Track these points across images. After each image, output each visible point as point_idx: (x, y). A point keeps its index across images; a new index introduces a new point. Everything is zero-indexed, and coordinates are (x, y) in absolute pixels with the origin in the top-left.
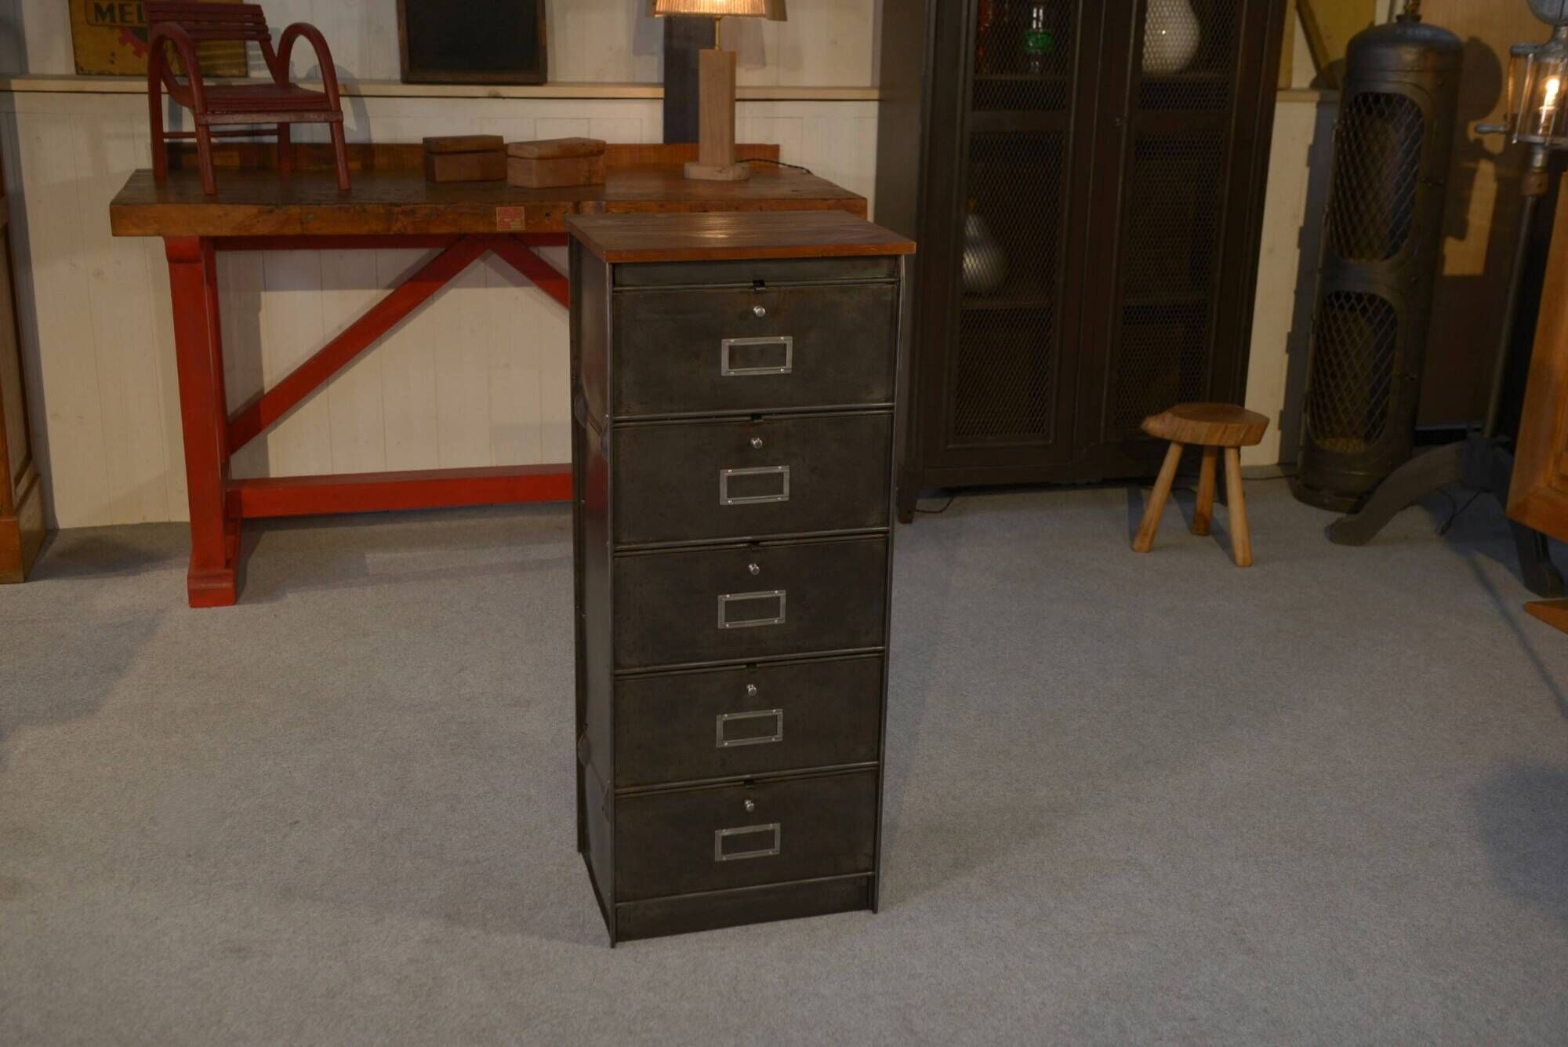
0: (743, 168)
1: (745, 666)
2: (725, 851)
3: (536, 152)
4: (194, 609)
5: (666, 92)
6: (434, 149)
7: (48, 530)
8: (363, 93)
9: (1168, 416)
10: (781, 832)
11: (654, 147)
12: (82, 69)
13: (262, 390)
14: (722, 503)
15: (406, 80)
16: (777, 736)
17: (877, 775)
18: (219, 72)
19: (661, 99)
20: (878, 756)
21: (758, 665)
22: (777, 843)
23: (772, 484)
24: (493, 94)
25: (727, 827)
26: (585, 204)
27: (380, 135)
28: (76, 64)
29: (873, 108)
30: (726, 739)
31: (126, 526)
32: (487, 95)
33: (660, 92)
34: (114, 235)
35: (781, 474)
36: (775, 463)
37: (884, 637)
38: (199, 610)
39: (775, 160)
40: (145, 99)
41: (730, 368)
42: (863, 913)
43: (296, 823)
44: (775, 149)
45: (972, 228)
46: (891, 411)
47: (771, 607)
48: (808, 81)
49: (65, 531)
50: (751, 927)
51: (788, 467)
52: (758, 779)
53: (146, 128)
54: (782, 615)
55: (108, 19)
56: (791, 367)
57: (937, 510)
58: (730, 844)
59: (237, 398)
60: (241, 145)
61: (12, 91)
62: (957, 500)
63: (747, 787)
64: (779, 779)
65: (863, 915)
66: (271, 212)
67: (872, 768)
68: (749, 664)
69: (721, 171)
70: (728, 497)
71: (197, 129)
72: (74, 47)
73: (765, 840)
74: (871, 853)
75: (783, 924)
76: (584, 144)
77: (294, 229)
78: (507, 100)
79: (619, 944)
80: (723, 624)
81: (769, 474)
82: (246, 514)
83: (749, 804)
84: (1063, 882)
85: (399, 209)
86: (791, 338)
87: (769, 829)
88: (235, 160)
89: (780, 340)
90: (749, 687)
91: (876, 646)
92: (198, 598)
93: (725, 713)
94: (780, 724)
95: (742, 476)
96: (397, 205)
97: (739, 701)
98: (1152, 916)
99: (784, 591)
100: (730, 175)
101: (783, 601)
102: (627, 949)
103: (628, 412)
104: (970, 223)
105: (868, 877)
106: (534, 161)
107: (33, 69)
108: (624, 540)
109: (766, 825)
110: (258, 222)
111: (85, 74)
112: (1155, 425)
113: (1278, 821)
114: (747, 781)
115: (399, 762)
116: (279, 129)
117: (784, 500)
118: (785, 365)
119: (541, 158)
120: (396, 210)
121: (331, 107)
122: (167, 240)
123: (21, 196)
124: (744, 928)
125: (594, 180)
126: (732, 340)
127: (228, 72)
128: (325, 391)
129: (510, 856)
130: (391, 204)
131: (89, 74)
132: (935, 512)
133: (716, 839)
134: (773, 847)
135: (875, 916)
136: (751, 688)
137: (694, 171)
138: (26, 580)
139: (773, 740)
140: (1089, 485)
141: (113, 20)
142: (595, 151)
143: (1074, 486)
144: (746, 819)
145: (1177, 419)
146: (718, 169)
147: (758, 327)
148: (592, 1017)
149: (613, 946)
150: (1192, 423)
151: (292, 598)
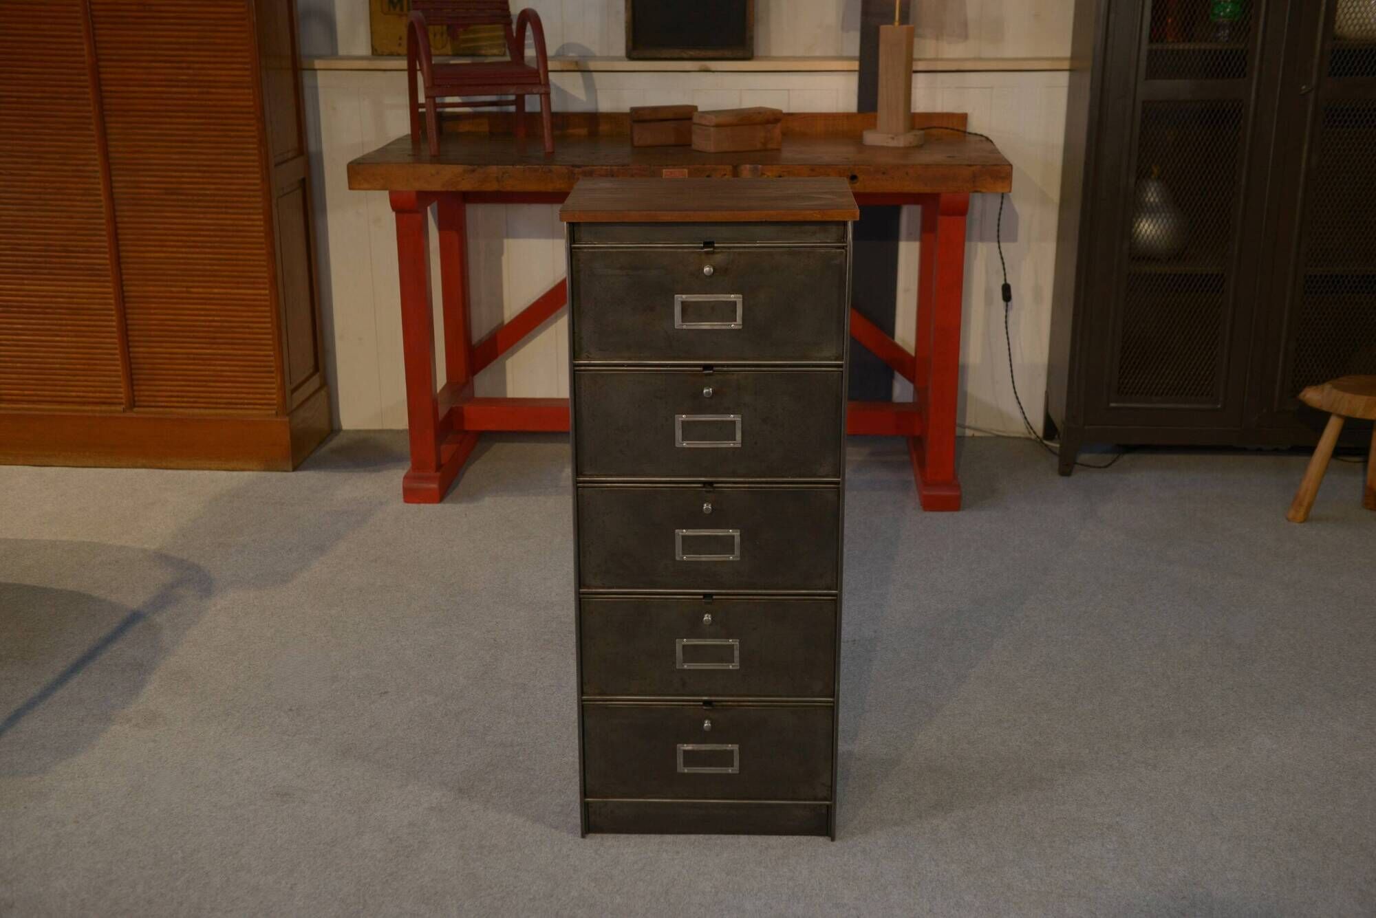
0: (915, 135)
1: (702, 597)
2: (686, 764)
3: (714, 120)
4: (407, 504)
5: (861, 66)
6: (640, 117)
7: (333, 429)
8: (592, 69)
9: (1327, 387)
10: (740, 753)
11: (847, 116)
12: (376, 50)
13: (503, 322)
14: (677, 445)
15: (631, 56)
16: (733, 664)
17: (832, 711)
18: (483, 52)
19: (855, 71)
20: (833, 693)
21: (714, 597)
22: (736, 763)
23: (726, 431)
24: (703, 68)
25: (688, 742)
26: (743, 167)
27: (606, 105)
28: (373, 47)
29: (1063, 79)
30: (685, 661)
31: (391, 431)
32: (697, 69)
33: (855, 65)
34: (351, 188)
35: (734, 422)
36: (728, 411)
37: (837, 583)
38: (410, 505)
39: (961, 128)
40: (405, 74)
41: (682, 322)
42: (821, 839)
43: (386, 693)
44: (963, 118)
45: (1152, 195)
46: (841, 369)
47: (725, 545)
48: (1009, 53)
49: (348, 431)
50: (714, 837)
51: (740, 416)
52: (716, 701)
53: (405, 100)
54: (737, 552)
55: (398, 9)
56: (741, 323)
57: (1102, 465)
58: (690, 758)
59: (481, 330)
60: (490, 113)
61: (316, 70)
62: (1127, 457)
63: (705, 708)
64: (736, 704)
65: (821, 840)
66: (473, 171)
67: (829, 704)
68: (705, 595)
69: (893, 138)
70: (683, 440)
71: (426, 100)
72: (372, 33)
73: (725, 759)
74: (830, 784)
75: (743, 839)
76: (760, 113)
77: (493, 186)
78: (716, 73)
79: (591, 835)
80: (681, 555)
81: (723, 421)
82: (467, 428)
83: (707, 724)
84: (1033, 838)
85: (580, 170)
86: (741, 296)
87: (728, 748)
88: (484, 128)
89: (730, 298)
90: (706, 615)
91: (830, 589)
92: (411, 495)
93: (683, 638)
94: (737, 653)
95: (694, 422)
96: (579, 167)
97: (695, 629)
98: (1106, 884)
99: (739, 531)
100: (901, 142)
101: (737, 540)
102: (595, 839)
103: (588, 357)
104: (1150, 190)
105: (828, 806)
106: (712, 129)
107: (342, 51)
108: (586, 473)
109: (725, 745)
110: (463, 179)
111: (379, 55)
112: (1313, 396)
113: (1295, 808)
114: (706, 703)
115: (493, 651)
116: (516, 100)
117: (736, 446)
118: (736, 321)
119: (717, 126)
120: (577, 170)
121: (540, 80)
122: (391, 194)
123: (320, 155)
124: (707, 836)
125: (770, 146)
126: (684, 296)
127: (490, 52)
128: (554, 326)
129: (541, 744)
130: (573, 166)
131: (382, 55)
132: (1100, 467)
133: (678, 752)
134: (732, 766)
135: (831, 843)
136: (707, 617)
137: (871, 138)
138: (295, 469)
139: (731, 667)
140: (1276, 451)
141: (402, 9)
142: (772, 119)
143: (1259, 451)
144: (705, 737)
145: (1335, 391)
146: (890, 136)
147: (708, 285)
148: (531, 897)
149: (583, 836)
150: (1348, 396)
151: (487, 501)
